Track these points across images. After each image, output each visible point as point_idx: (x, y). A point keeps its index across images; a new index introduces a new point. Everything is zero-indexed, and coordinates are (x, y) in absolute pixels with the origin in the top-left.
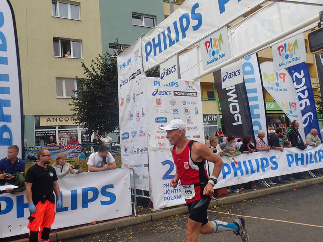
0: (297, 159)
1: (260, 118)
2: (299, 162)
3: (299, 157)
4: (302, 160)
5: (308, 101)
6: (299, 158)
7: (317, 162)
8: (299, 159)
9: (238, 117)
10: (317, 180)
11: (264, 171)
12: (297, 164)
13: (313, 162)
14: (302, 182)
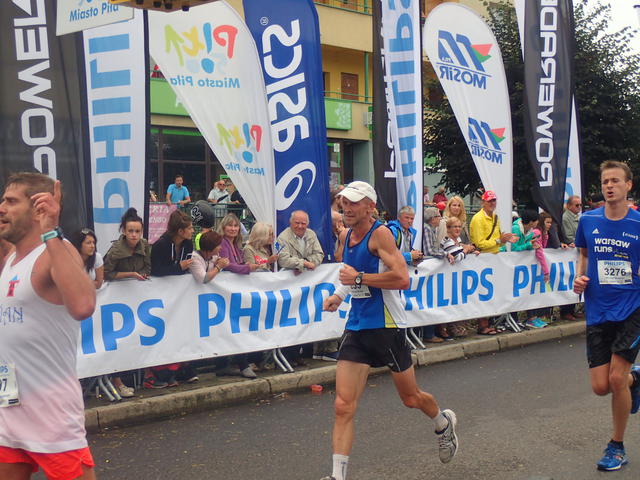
0: (237, 312)
1: (126, 168)
2: (244, 321)
3: (246, 303)
4: (254, 312)
5: (304, 123)
6: (243, 306)
7: (305, 320)
8: (245, 312)
9: (45, 157)
10: (289, 381)
11: (111, 346)
12: (235, 329)
13: (293, 322)
14: (239, 384)
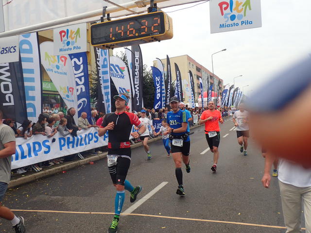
0: (69, 143)
1: (35, 100)
2: (71, 145)
4: (73, 142)
5: (83, 87)
6: (70, 141)
7: (86, 144)
8: (71, 142)
9: (9, 97)
10: (84, 161)
11: (36, 155)
12: (69, 148)
13: (83, 145)
14: (72, 163)
